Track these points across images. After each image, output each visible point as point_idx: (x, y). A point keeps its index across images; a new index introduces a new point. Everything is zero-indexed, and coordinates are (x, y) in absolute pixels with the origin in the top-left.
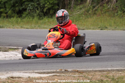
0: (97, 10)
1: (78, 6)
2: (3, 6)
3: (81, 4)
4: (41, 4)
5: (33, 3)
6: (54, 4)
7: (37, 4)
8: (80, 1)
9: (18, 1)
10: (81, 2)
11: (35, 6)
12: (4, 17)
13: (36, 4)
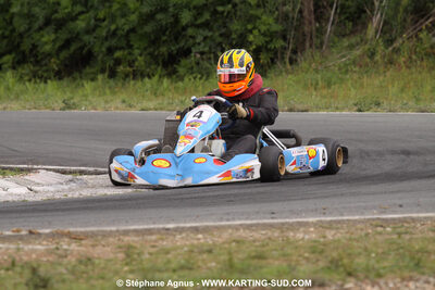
0: (399, 49)
1: (345, 40)
2: (124, 43)
3: (353, 33)
4: (234, 36)
5: (210, 34)
6: (271, 35)
7: (221, 35)
8: (351, 24)
9: (167, 29)
10: (353, 25)
11: (214, 40)
12: (127, 76)
13: (217, 34)
